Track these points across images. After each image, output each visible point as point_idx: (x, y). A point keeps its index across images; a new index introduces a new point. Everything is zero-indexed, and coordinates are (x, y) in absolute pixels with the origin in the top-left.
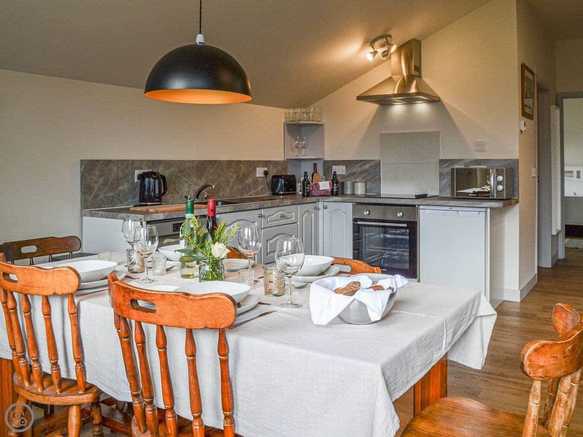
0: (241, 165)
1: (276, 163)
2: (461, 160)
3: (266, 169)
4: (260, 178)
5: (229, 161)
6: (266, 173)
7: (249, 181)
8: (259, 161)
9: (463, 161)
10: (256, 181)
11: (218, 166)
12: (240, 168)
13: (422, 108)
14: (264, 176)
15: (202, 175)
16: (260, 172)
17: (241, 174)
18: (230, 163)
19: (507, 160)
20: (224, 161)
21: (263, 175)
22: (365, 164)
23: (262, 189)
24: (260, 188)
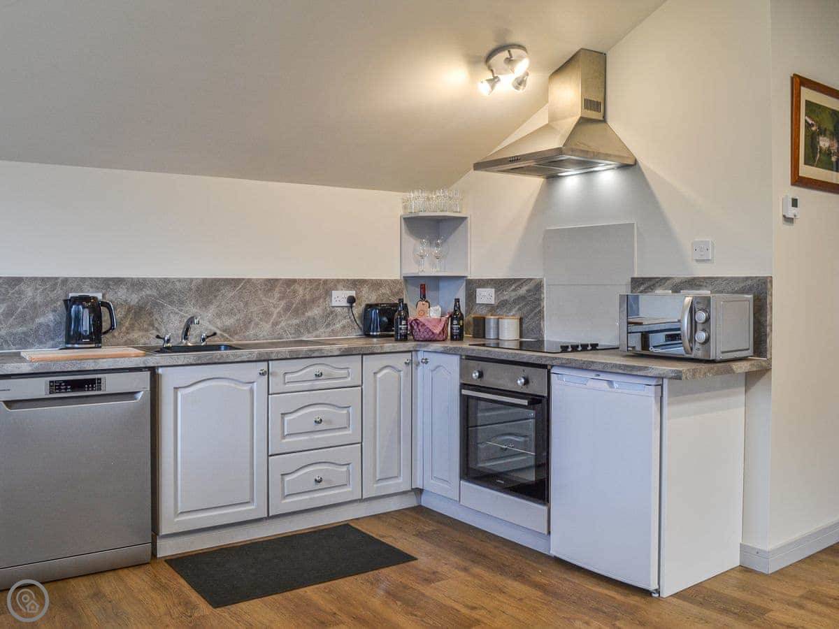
0: (296, 286)
1: (376, 285)
2: (667, 279)
3: (353, 293)
4: (339, 309)
5: (269, 280)
6: (351, 300)
7: (315, 312)
8: (338, 281)
9: (670, 281)
10: (330, 314)
11: (244, 287)
12: (295, 292)
13: (608, 178)
14: (348, 305)
15: (210, 302)
16: (339, 298)
17: (297, 300)
18: (271, 284)
19: (747, 278)
20: (257, 280)
21: (345, 303)
22: (520, 286)
23: (344, 327)
24: (338, 326)
